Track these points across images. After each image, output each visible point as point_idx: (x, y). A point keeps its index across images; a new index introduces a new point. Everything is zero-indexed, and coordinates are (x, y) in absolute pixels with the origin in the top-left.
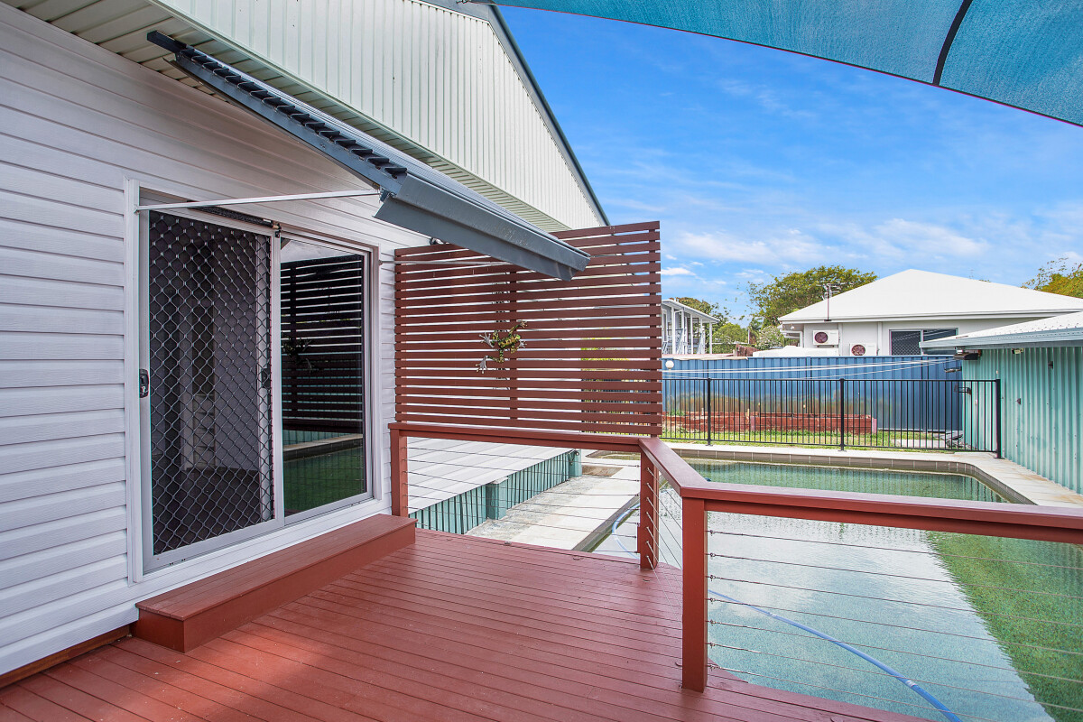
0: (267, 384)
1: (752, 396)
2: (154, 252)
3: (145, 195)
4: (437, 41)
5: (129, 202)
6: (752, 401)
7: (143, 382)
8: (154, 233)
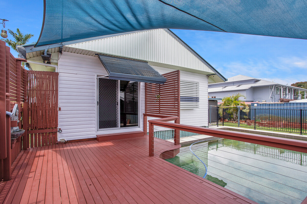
0: (118, 104)
1: (285, 116)
2: (99, 84)
3: (98, 76)
4: (146, 38)
5: (96, 77)
6: (285, 118)
7: (98, 103)
8: (99, 81)
